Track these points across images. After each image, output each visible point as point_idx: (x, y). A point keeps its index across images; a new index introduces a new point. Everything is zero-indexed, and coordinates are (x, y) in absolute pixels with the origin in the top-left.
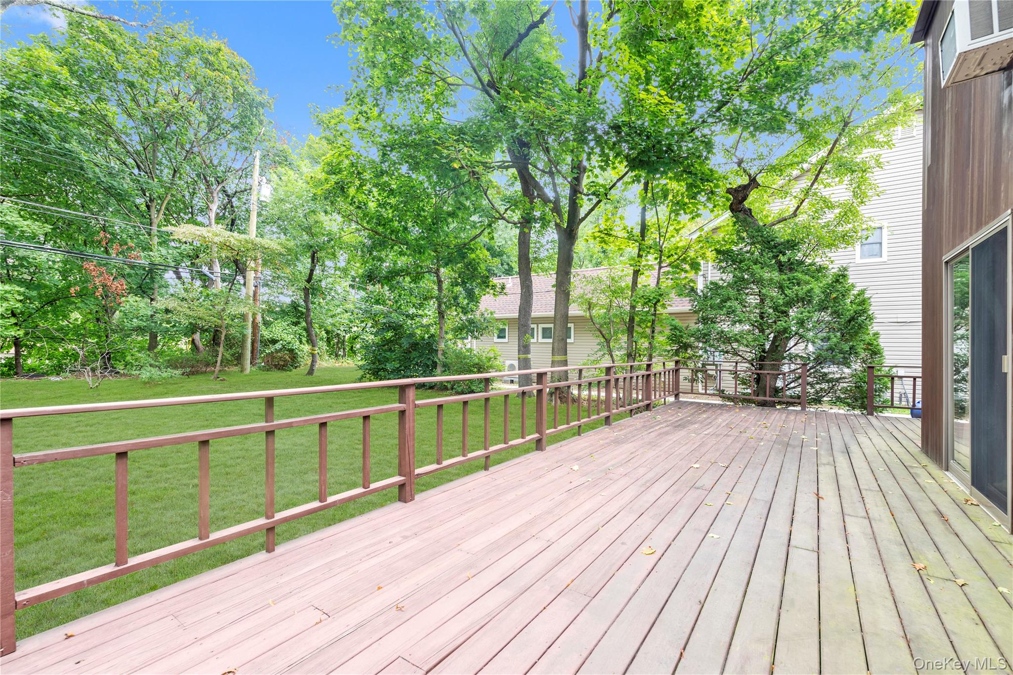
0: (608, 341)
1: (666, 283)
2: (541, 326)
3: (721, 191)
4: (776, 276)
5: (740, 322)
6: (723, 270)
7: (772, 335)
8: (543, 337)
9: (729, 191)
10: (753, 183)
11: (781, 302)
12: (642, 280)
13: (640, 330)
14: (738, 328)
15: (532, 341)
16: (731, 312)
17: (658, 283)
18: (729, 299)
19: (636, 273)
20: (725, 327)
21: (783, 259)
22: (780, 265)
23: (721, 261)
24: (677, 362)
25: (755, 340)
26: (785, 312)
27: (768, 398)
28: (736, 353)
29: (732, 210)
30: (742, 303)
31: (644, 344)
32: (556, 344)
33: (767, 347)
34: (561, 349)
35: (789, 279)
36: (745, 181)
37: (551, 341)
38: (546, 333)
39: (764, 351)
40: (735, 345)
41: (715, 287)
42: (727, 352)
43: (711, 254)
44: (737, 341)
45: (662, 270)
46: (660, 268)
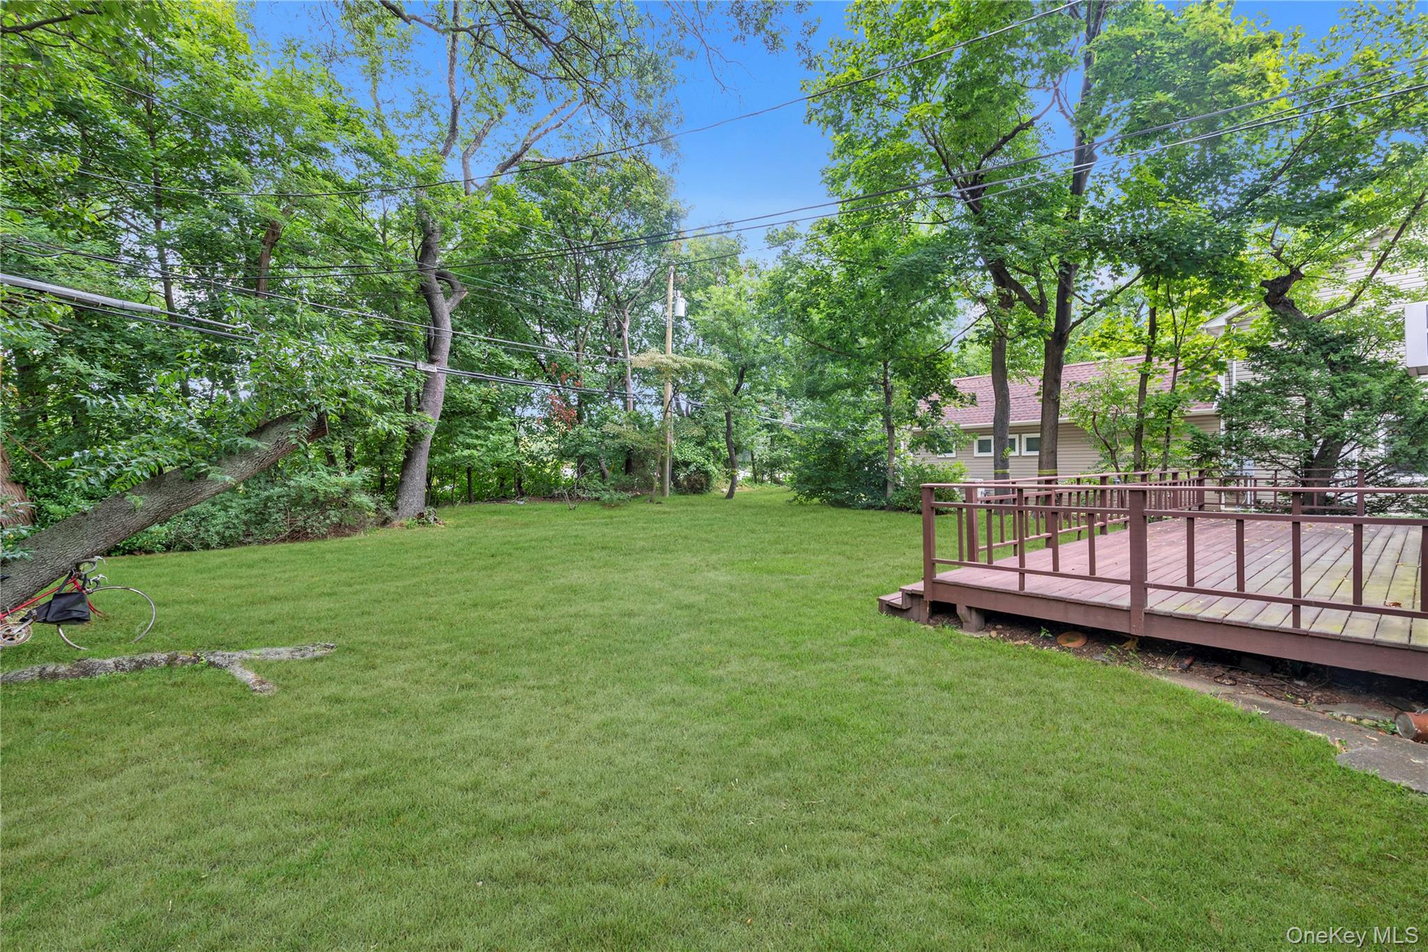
0: (1113, 453)
1: (1183, 388)
2: (1025, 436)
3: (1254, 284)
4: (1327, 375)
5: (1280, 427)
6: (1255, 369)
7: (1321, 441)
8: (1028, 450)
9: (1263, 284)
10: (1295, 274)
11: (1331, 405)
12: (1152, 385)
13: (1150, 439)
14: (1277, 433)
15: (1012, 454)
16: (1270, 417)
17: (1173, 387)
18: (1265, 403)
19: (1145, 377)
20: (1262, 433)
21: (1334, 358)
22: (1332, 365)
23: (1253, 359)
24: (1201, 472)
25: (1298, 446)
26: (1336, 416)
27: (1315, 507)
28: (1274, 460)
29: (1268, 303)
30: (1283, 406)
31: (1156, 454)
32: (1044, 458)
33: (1316, 452)
34: (1049, 461)
35: (1342, 380)
36: (1285, 272)
37: (1037, 453)
38: (1031, 445)
39: (1311, 457)
40: (1273, 452)
41: (1245, 388)
42: (1264, 460)
43: (1240, 353)
44: (1276, 447)
45: (1179, 373)
46: (1176, 371)
